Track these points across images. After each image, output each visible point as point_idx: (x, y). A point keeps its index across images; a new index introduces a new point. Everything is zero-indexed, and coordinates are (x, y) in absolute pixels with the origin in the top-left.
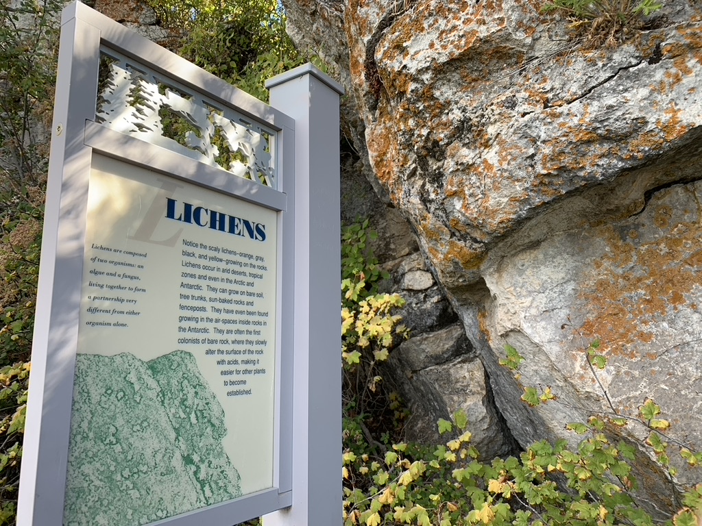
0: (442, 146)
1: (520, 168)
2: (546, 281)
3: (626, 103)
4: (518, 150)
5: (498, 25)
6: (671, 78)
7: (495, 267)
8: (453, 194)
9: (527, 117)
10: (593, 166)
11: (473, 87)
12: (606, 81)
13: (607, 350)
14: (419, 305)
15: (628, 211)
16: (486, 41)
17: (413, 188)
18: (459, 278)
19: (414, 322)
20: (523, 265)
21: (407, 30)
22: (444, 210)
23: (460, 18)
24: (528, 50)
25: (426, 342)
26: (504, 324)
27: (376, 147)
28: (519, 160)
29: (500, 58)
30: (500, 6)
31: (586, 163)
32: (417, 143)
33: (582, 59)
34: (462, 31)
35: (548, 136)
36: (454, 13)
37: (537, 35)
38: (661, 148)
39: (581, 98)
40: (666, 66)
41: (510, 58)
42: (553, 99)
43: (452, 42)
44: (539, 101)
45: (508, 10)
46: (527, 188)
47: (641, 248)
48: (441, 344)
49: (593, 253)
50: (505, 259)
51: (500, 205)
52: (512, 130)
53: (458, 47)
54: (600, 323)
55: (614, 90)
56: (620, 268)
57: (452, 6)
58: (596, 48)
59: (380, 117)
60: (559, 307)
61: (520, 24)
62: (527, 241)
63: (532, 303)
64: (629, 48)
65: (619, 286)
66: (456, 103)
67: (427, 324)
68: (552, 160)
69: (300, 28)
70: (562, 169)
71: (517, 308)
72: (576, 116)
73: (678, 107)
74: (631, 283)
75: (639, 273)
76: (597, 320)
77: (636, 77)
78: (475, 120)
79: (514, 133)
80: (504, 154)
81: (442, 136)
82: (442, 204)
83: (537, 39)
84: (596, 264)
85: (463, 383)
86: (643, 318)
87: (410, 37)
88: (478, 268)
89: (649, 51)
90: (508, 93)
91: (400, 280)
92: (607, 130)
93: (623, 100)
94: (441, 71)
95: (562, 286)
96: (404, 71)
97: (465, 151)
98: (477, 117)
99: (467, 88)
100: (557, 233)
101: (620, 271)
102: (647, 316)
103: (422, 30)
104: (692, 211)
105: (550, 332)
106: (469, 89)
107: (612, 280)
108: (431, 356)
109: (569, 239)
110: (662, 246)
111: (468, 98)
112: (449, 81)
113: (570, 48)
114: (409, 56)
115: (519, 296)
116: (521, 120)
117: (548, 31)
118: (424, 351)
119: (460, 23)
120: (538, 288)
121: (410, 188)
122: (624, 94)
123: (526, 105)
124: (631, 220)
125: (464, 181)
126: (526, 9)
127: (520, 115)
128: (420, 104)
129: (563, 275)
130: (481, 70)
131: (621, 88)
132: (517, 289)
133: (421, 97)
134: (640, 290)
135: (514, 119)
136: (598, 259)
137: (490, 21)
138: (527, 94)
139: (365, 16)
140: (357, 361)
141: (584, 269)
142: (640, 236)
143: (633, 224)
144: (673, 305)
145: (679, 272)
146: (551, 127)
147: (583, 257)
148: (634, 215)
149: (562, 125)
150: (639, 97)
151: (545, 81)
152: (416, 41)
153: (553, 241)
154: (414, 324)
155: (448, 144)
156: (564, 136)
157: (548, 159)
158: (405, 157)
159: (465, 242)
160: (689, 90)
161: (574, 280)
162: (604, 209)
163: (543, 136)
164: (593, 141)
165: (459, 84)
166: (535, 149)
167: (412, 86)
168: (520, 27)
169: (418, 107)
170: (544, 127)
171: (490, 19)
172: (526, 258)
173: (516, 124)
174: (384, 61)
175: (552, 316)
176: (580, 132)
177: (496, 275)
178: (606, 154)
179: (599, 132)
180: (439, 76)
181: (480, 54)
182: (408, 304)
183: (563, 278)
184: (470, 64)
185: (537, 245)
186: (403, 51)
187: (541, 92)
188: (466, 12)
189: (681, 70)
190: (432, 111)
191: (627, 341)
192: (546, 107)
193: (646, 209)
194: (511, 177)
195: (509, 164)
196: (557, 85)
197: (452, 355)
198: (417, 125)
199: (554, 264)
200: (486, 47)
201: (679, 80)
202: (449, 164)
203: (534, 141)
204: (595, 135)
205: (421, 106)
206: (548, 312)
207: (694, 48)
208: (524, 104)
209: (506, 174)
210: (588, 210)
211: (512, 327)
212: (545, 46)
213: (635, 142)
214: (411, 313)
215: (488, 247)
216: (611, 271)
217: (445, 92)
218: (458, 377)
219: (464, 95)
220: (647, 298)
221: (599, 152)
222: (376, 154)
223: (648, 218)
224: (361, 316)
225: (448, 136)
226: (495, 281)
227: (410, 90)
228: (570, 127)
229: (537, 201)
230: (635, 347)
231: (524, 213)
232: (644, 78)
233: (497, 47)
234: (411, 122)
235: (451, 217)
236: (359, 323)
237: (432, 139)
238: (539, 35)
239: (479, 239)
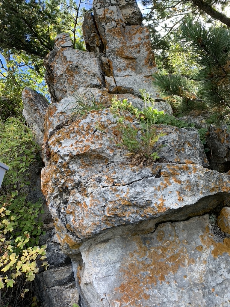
0: (69, 189)
1: (98, 210)
2: (108, 260)
3: (145, 192)
4: (99, 202)
5: (100, 146)
6: (164, 185)
7: (87, 248)
8: (71, 213)
9: (105, 188)
10: (129, 216)
11: (87, 167)
12: (138, 180)
13: (129, 302)
14: (58, 251)
15: (148, 231)
16: (94, 151)
17: (55, 203)
18: (69, 251)
19: (53, 260)
20: (99, 250)
21: (63, 136)
22: (66, 219)
23: (86, 138)
24: (111, 158)
25: (56, 273)
26: (86, 279)
27: (45, 178)
28: (99, 207)
29: (99, 159)
30: (102, 138)
31: (127, 214)
32: (59, 185)
33: (130, 169)
34: (85, 144)
35: (112, 199)
36: (84, 135)
37: (115, 153)
38: (157, 215)
39: (128, 185)
40: (162, 180)
41: (103, 159)
42: (117, 182)
43: (80, 147)
44: (111, 182)
45: (105, 141)
46: (101, 220)
47: (151, 249)
48: (63, 275)
49: (131, 249)
50: (92, 245)
51: (88, 225)
52: (97, 192)
53: (82, 150)
54: (129, 286)
55: (141, 185)
56: (141, 259)
57: (83, 132)
58: (136, 166)
59: (49, 165)
60: (112, 275)
61: (109, 147)
62: (102, 239)
63: (100, 270)
64: (149, 169)
65: (140, 268)
66: (78, 173)
67: (60, 262)
68: (112, 210)
69: (29, 114)
70: (116, 215)
71: (93, 272)
72: (125, 193)
73: (165, 198)
74: (145, 267)
75: (149, 262)
76: (127, 284)
77: (150, 182)
78: (83, 184)
79: (98, 194)
80: (93, 202)
81: (70, 185)
82: (65, 216)
83: (115, 155)
84: (131, 254)
85: (68, 300)
86: (148, 286)
87: (64, 139)
88: (79, 249)
89: (157, 172)
90: (100, 175)
91: (52, 236)
92: (136, 202)
93: (144, 191)
94: (74, 158)
95: (115, 264)
96: (58, 153)
97: (78, 195)
98: (84, 182)
99: (84, 167)
100: (117, 236)
101: (141, 260)
102: (150, 285)
103: (70, 137)
104: (173, 236)
105: (105, 288)
106: (84, 168)
107: (137, 264)
108: (57, 281)
109: (122, 240)
110: (160, 250)
111: (83, 172)
112: (77, 162)
113: (127, 162)
114: (62, 147)
115: (95, 266)
116: (102, 189)
117: (120, 152)
118: (54, 278)
119: (85, 140)
120: (103, 264)
121: (54, 203)
122: (145, 188)
123: (105, 183)
124: (149, 235)
125: (76, 208)
126: (112, 142)
127: (102, 187)
128: (63, 168)
129: (116, 258)
130: (90, 162)
131: (144, 185)
132: (95, 262)
133: (63, 166)
134: (148, 271)
135: (99, 187)
136: (133, 252)
137: (97, 143)
138: (107, 178)
139: (52, 121)
140: (12, 286)
141: (126, 256)
142: (151, 244)
143: (150, 237)
144: (161, 281)
145: (165, 264)
146: (113, 196)
147: (126, 250)
148: (151, 233)
149: (118, 195)
150: (150, 191)
151: (115, 173)
152: (66, 142)
153: (115, 240)
154: (53, 261)
155: (72, 189)
156: (118, 201)
157: (110, 210)
158: (54, 189)
159: (73, 236)
160: (170, 192)
161: (121, 262)
162: (138, 229)
163: (110, 199)
164: (130, 205)
165: (81, 165)
166: (106, 204)
167: (60, 160)
168: (109, 148)
169: (62, 170)
170: (111, 195)
171: (97, 142)
172: (102, 247)
173: (100, 190)
174: (52, 145)
175: (108, 279)
176: (125, 201)
177: (87, 253)
178: (135, 212)
179: (133, 202)
180: (72, 159)
181: (90, 155)
182: (53, 250)
183: (116, 260)
184: (86, 158)
185: (107, 241)
186: (60, 144)
187: (113, 178)
188: (88, 136)
189: (168, 183)
190: (68, 173)
191: (139, 298)
192: (113, 185)
193: (156, 231)
194: (94, 213)
195: (94, 207)
196: (120, 176)
197: (68, 281)
198: (60, 177)
199: (113, 252)
200: (93, 153)
201: (166, 187)
202: (71, 199)
203: (106, 200)
204: (131, 203)
205: (63, 169)
206: (106, 277)
207: (173, 175)
208: (104, 182)
209: (92, 212)
210: (130, 229)
211: (89, 282)
212: (118, 159)
213: (147, 210)
214: (53, 255)
215: (82, 241)
216: (137, 259)
217: (74, 167)
218: (66, 296)
219: (82, 170)
220: (151, 276)
221: (132, 211)
222: (44, 181)
223: (156, 236)
224: (22, 258)
225: (72, 186)
226: (86, 256)
227: (59, 162)
228: (121, 198)
229: (104, 227)
230: (142, 302)
231: (98, 231)
232: (153, 183)
233: (98, 154)
234: (58, 175)
235: (68, 223)
236: (19, 263)
237: (65, 185)
238: (116, 153)
239: (79, 237)
